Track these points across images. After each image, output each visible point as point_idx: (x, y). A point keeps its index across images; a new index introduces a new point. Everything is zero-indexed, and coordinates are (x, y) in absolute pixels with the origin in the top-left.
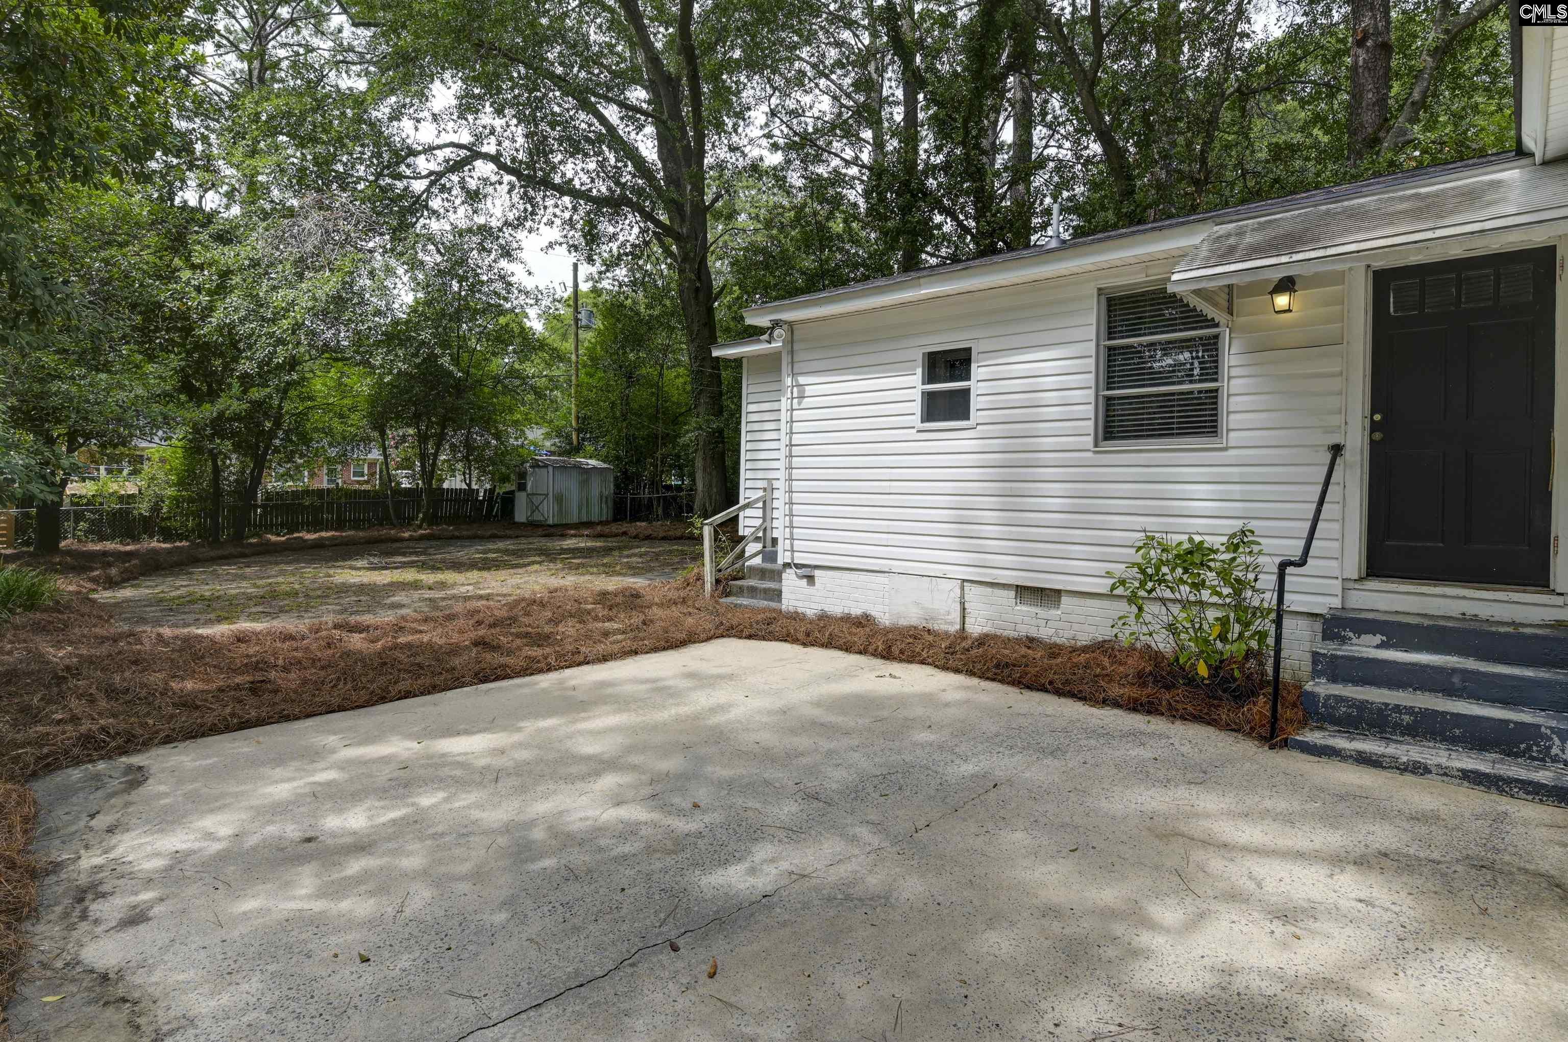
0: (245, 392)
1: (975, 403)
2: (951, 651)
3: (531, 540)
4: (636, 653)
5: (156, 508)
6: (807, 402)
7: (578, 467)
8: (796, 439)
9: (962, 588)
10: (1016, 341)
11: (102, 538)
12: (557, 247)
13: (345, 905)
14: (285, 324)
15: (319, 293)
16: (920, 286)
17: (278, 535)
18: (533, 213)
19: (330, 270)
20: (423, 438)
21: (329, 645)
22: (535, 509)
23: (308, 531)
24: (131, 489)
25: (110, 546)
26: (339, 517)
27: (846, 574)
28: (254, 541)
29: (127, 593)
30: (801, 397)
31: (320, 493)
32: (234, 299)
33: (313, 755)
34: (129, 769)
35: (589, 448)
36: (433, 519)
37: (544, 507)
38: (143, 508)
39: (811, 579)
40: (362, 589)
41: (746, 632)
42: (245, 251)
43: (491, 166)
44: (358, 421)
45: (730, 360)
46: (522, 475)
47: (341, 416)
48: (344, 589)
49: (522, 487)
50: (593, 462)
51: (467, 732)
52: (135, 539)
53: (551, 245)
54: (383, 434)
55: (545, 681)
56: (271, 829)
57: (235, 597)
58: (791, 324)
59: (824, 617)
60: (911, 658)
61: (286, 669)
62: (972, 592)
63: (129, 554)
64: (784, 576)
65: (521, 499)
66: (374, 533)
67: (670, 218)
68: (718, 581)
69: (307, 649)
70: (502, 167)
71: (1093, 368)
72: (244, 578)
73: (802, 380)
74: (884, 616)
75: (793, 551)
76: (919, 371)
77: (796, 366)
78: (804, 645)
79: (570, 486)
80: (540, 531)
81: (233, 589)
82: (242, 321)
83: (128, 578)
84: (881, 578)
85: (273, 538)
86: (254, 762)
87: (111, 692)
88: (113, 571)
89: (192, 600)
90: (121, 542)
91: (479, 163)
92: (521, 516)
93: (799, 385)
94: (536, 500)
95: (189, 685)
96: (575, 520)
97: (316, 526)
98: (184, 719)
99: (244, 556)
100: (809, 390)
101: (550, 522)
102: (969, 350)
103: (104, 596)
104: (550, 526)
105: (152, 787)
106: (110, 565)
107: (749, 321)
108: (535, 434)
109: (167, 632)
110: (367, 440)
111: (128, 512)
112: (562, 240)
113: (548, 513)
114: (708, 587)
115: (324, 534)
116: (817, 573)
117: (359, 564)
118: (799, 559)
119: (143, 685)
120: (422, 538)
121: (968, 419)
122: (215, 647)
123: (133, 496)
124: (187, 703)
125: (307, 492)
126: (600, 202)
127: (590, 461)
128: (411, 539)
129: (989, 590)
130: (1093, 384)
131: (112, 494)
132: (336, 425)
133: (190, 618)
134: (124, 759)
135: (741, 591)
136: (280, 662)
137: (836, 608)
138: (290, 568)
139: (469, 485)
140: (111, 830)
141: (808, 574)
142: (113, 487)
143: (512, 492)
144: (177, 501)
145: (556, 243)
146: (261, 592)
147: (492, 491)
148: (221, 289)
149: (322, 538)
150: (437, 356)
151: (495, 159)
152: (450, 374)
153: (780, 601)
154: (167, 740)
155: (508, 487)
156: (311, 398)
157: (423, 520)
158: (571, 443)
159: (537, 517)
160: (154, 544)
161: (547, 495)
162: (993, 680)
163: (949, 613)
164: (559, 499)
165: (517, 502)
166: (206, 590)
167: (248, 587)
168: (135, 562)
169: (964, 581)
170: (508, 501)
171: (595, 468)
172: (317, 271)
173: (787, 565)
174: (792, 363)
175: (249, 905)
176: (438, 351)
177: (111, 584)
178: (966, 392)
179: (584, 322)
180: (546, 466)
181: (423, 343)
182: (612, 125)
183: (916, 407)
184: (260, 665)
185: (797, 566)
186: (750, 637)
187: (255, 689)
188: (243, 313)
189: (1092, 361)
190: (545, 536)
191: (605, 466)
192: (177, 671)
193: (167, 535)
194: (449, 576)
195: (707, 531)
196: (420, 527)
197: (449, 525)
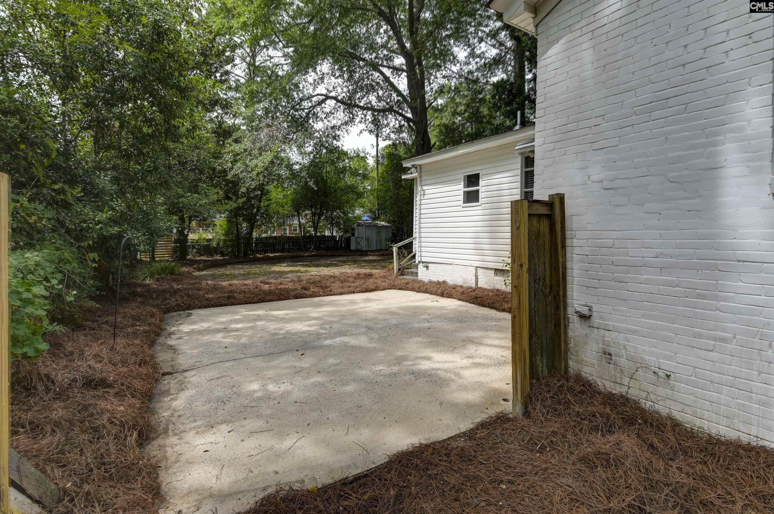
0: (237, 200)
1: (481, 195)
2: (463, 293)
3: (354, 257)
4: (354, 293)
5: (218, 244)
6: (426, 197)
7: (376, 226)
8: (423, 211)
9: (476, 270)
10: (495, 170)
11: (201, 255)
12: (364, 132)
13: (226, 340)
14: (255, 173)
15: (265, 161)
16: (458, 150)
17: (260, 254)
18: (353, 118)
19: (271, 151)
20: (314, 214)
21: (256, 288)
22: (358, 243)
23: (271, 253)
24: (210, 237)
25: (203, 258)
26: (283, 247)
27: (439, 265)
28: (251, 257)
29: (204, 273)
30: (424, 195)
31: (276, 237)
32: (239, 164)
33: (236, 313)
34: (188, 313)
35: (382, 217)
36: (318, 248)
37: (362, 243)
38: (214, 244)
39: (427, 267)
40: (278, 272)
41: (398, 287)
42: (242, 146)
43: (334, 102)
44: (288, 209)
45: (409, 180)
46: (353, 229)
47: (283, 207)
48: (274, 272)
49: (353, 235)
50: (383, 223)
51: (282, 310)
52: (212, 256)
53: (361, 132)
54: (299, 213)
55: (316, 299)
56: (218, 326)
57: (236, 274)
58: (420, 166)
59: (431, 282)
60: (450, 296)
61: (240, 293)
62: (480, 271)
63: (209, 261)
64: (419, 266)
65: (353, 239)
66: (295, 254)
67: (413, 115)
68: (399, 269)
69: (249, 289)
70: (338, 101)
71: (519, 180)
72: (242, 269)
73: (424, 188)
74: (451, 281)
75: (421, 256)
76: (463, 183)
77: (422, 182)
78: (418, 292)
79: (373, 234)
80: (359, 253)
81: (237, 272)
82: (242, 172)
83: (205, 268)
84: (450, 267)
85: (259, 256)
86: (220, 313)
87: (188, 295)
88: (201, 265)
89: (222, 275)
90: (207, 257)
91: (328, 102)
92: (353, 247)
93: (423, 190)
94: (359, 240)
95: (211, 296)
96: (375, 249)
97: (274, 251)
98: (206, 303)
99: (246, 262)
100: (427, 192)
101: (364, 249)
102: (478, 175)
103: (197, 273)
104: (364, 251)
105: (193, 317)
106: (201, 263)
107: (404, 165)
108: (358, 212)
109: (209, 282)
110: (293, 216)
111: (209, 245)
112: (366, 129)
113: (363, 246)
114: (395, 271)
115: (277, 254)
116: (429, 265)
117: (283, 265)
118: (424, 259)
119: (197, 295)
120: (312, 256)
121: (478, 201)
122: (223, 288)
123: (210, 239)
124: (208, 299)
125: (271, 237)
126: (379, 111)
127: (382, 223)
128: (308, 256)
129: (485, 271)
130: (519, 186)
131: (204, 239)
132: (281, 210)
133: (219, 280)
134: (188, 311)
135: (408, 274)
136: (238, 291)
137: (435, 279)
138: (259, 266)
139: (332, 234)
140: (180, 324)
141: (426, 265)
142: (204, 236)
143: (350, 237)
144: (225, 241)
145: (364, 130)
146: (245, 273)
147: (342, 237)
148: (235, 161)
149: (276, 256)
150: (308, 182)
151: (335, 98)
152: (313, 188)
153: (417, 276)
154: (200, 308)
155: (349, 235)
156: (271, 200)
157: (313, 249)
158: (375, 215)
159: (359, 247)
160: (218, 258)
161: (363, 238)
162: (473, 303)
163: (471, 280)
164: (368, 239)
165: (351, 241)
166: (228, 273)
167: (242, 272)
168: (209, 263)
169: (477, 267)
170: (348, 241)
171: (383, 226)
172: (266, 152)
173: (419, 262)
174: (421, 181)
175: (205, 338)
176: (308, 180)
177: (200, 270)
178: (478, 191)
179: (381, 161)
180: (363, 225)
181: (303, 177)
182: (386, 76)
183: (461, 198)
184: (232, 292)
185: (423, 262)
186: (400, 289)
187: (228, 298)
188: (241, 169)
189: (519, 177)
190: (360, 255)
191: (388, 225)
192: (208, 292)
193: (222, 254)
194: (312, 269)
195: (395, 250)
196: (312, 251)
197: (324, 251)
